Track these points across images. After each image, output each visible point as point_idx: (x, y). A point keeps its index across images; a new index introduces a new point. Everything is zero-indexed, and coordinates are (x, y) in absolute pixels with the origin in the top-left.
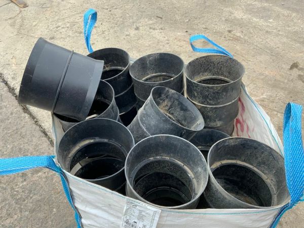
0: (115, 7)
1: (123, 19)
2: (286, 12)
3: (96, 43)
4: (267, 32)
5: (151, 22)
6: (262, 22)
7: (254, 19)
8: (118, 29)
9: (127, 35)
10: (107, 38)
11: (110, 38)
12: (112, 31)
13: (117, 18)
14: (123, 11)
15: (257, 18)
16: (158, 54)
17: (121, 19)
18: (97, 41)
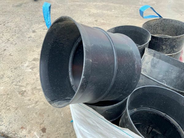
0: (7, 22)
1: (19, 28)
2: (117, 5)
3: (7, 49)
4: (116, 17)
5: (41, 26)
6: (109, 13)
7: (104, 12)
8: (19, 35)
9: (29, 38)
10: (14, 43)
11: (17, 43)
12: (14, 37)
13: (13, 28)
14: (15, 23)
15: (105, 11)
16: (113, 28)
17: (17, 29)
18: (7, 47)
